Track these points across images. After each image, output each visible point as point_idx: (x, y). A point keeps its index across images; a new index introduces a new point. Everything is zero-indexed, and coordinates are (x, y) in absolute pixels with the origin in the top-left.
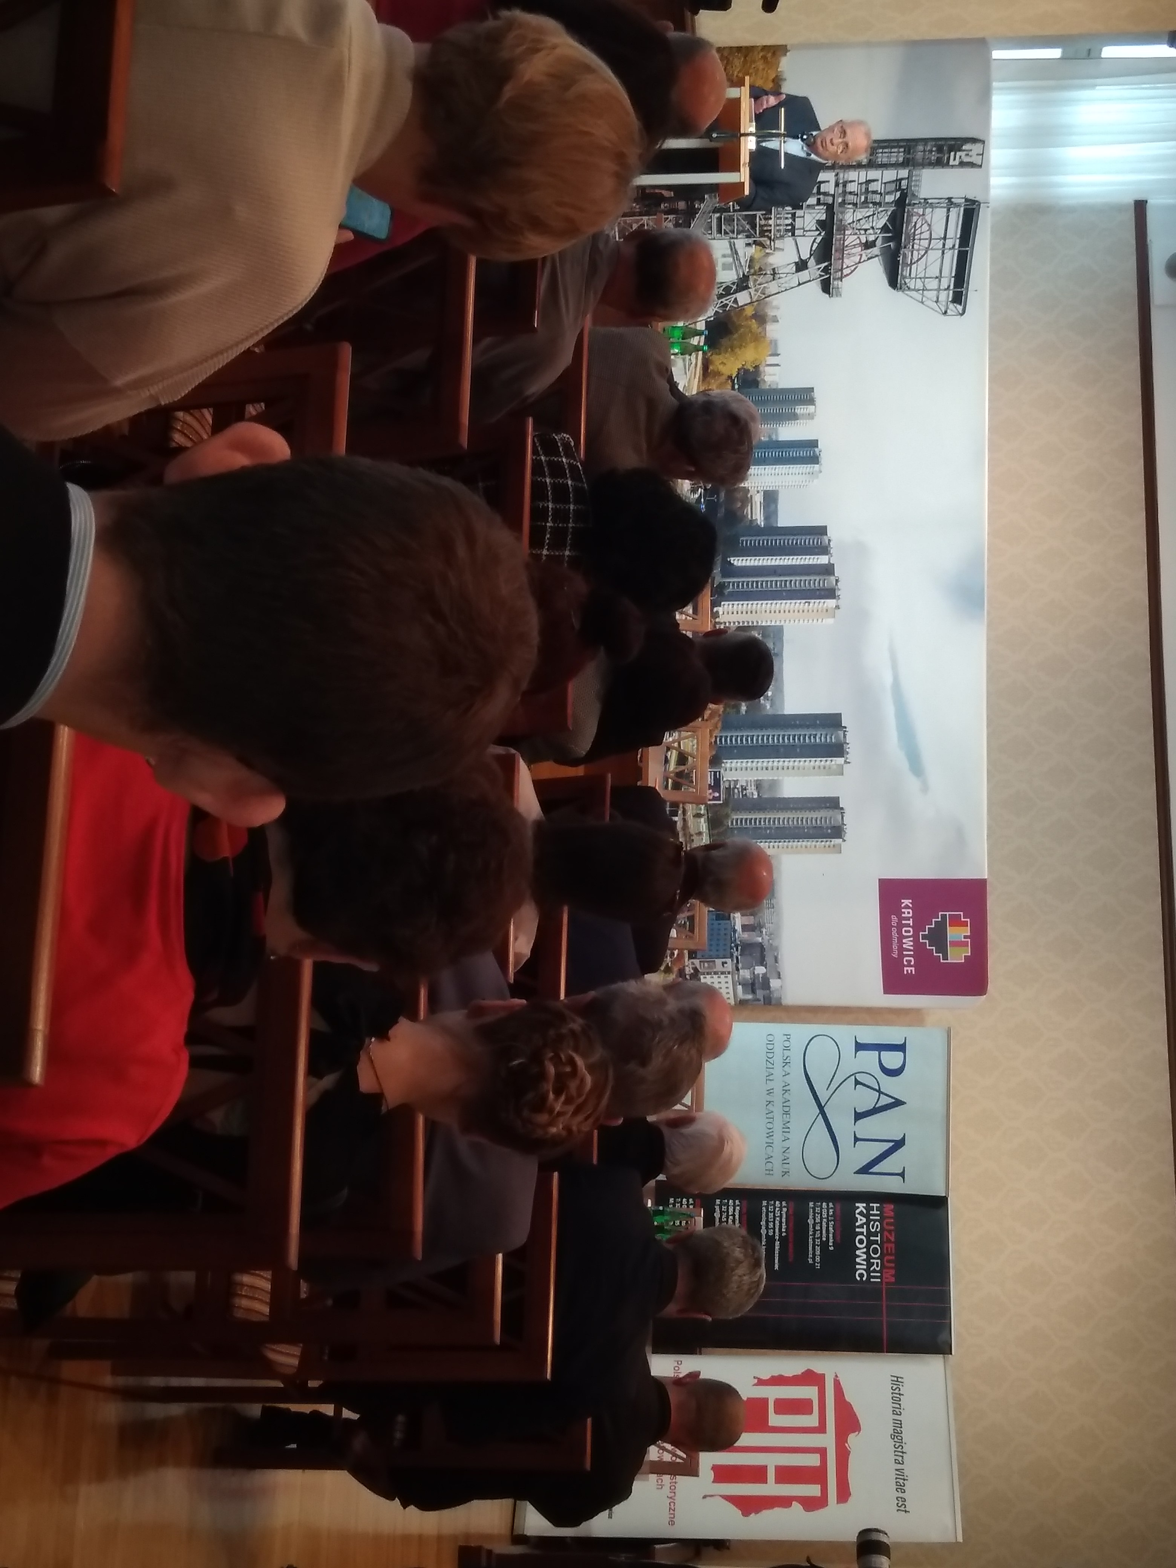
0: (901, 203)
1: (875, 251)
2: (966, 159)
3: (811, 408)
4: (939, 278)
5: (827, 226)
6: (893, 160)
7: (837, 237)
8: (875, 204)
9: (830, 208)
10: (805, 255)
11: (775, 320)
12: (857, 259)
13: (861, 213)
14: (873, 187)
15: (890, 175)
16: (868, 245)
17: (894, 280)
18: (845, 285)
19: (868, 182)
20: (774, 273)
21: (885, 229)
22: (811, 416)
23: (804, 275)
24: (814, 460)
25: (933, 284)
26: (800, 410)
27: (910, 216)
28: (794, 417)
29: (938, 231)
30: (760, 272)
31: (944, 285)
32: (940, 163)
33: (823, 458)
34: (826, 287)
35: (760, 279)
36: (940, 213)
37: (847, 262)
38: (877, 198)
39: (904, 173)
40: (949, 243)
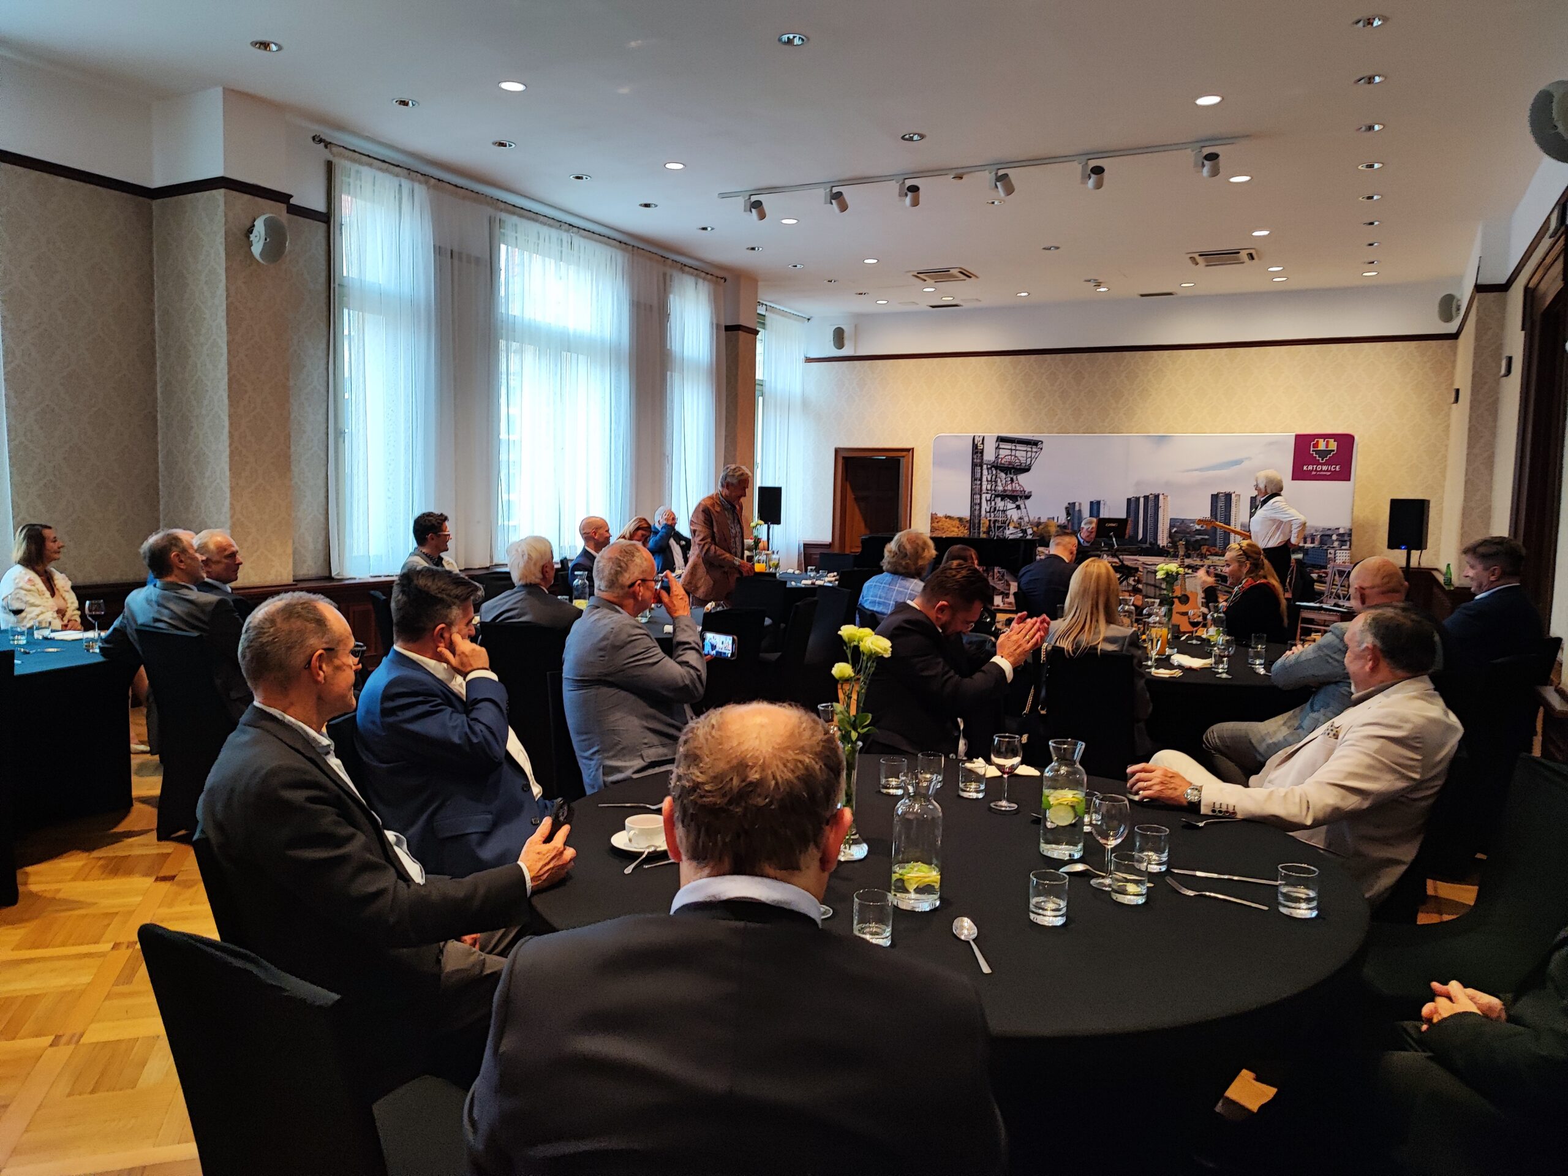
0: (996, 468)
1: (1015, 477)
2: (981, 442)
3: (1077, 504)
4: (1027, 451)
5: (1003, 497)
6: (980, 471)
7: (1008, 493)
8: (996, 478)
9: (997, 496)
10: (1014, 506)
11: (1039, 518)
12: (1017, 485)
13: (999, 483)
14: (989, 479)
15: (985, 472)
16: (1012, 480)
17: (1027, 469)
18: (1027, 490)
19: (987, 481)
20: (1020, 518)
21: (1006, 474)
22: (1080, 504)
23: (1022, 506)
24: (1098, 503)
25: (1029, 454)
26: (1077, 508)
27: (1001, 463)
28: (1080, 511)
29: (1008, 452)
30: (1020, 524)
31: (1030, 449)
32: (982, 452)
33: (1099, 499)
34: (1028, 497)
35: (1023, 524)
36: (1001, 451)
37: (1018, 488)
38: (994, 477)
39: (985, 467)
40: (1014, 448)
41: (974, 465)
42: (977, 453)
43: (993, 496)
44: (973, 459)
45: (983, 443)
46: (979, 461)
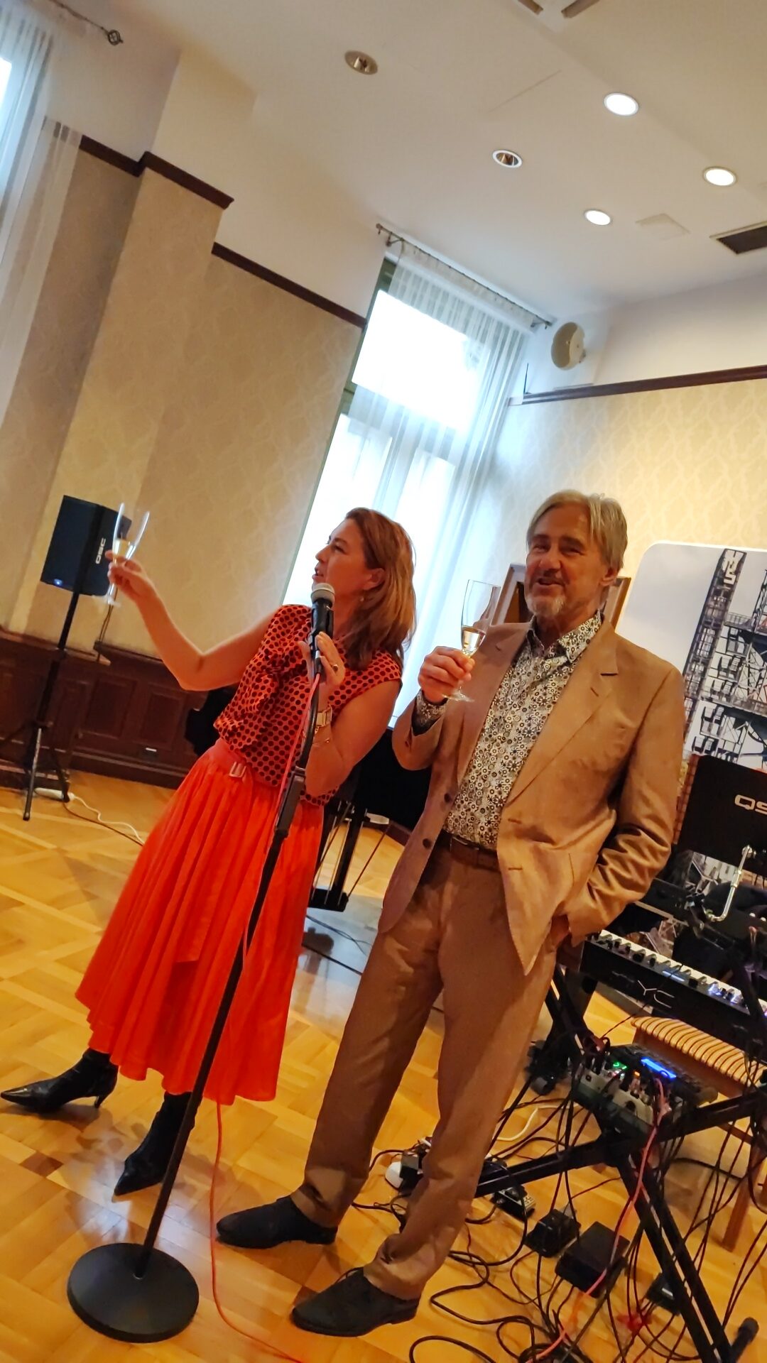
0: (750, 637)
2: (735, 567)
5: (743, 718)
6: (710, 640)
7: (755, 710)
8: (740, 664)
9: (728, 711)
13: (743, 681)
14: (725, 664)
15: (721, 644)
19: (719, 668)
32: (728, 595)
38: (737, 661)
39: (724, 631)
41: (704, 623)
42: (717, 593)
43: (721, 710)
44: (706, 606)
45: (737, 572)
46: (716, 613)
